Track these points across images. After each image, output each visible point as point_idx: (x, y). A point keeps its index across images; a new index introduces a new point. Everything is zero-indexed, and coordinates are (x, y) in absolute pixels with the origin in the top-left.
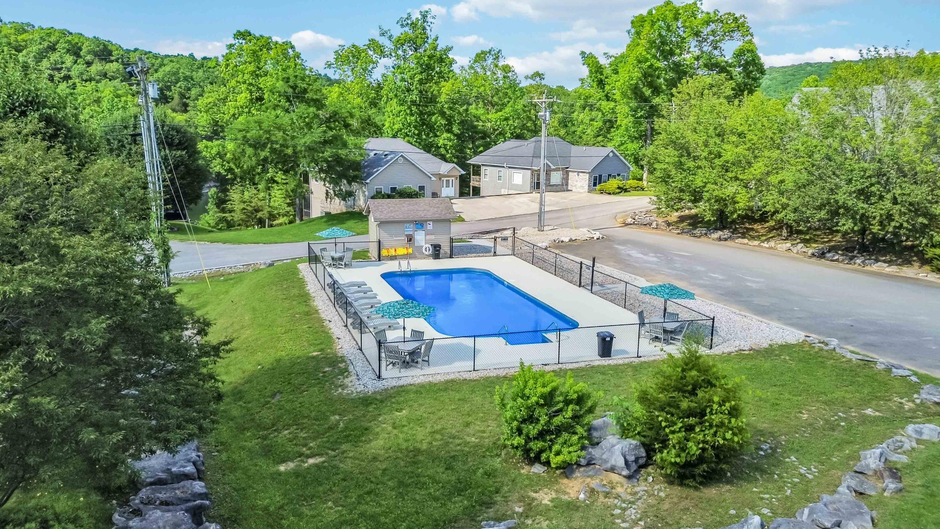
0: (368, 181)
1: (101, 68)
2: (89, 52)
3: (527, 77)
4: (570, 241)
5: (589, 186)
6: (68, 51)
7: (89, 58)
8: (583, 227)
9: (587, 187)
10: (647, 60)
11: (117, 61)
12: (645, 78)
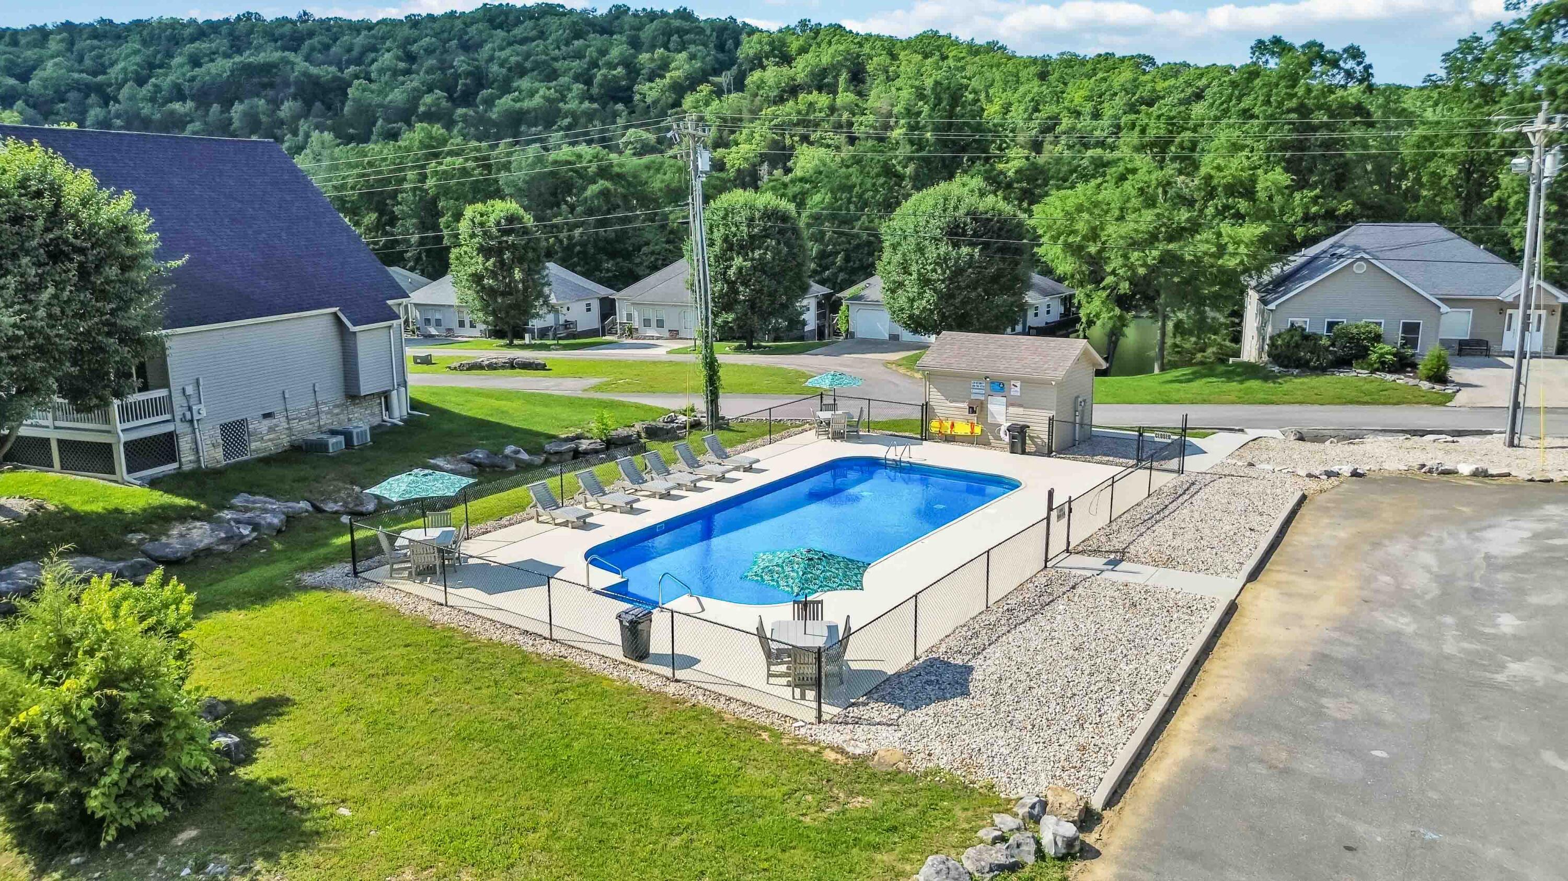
0: (1272, 306)
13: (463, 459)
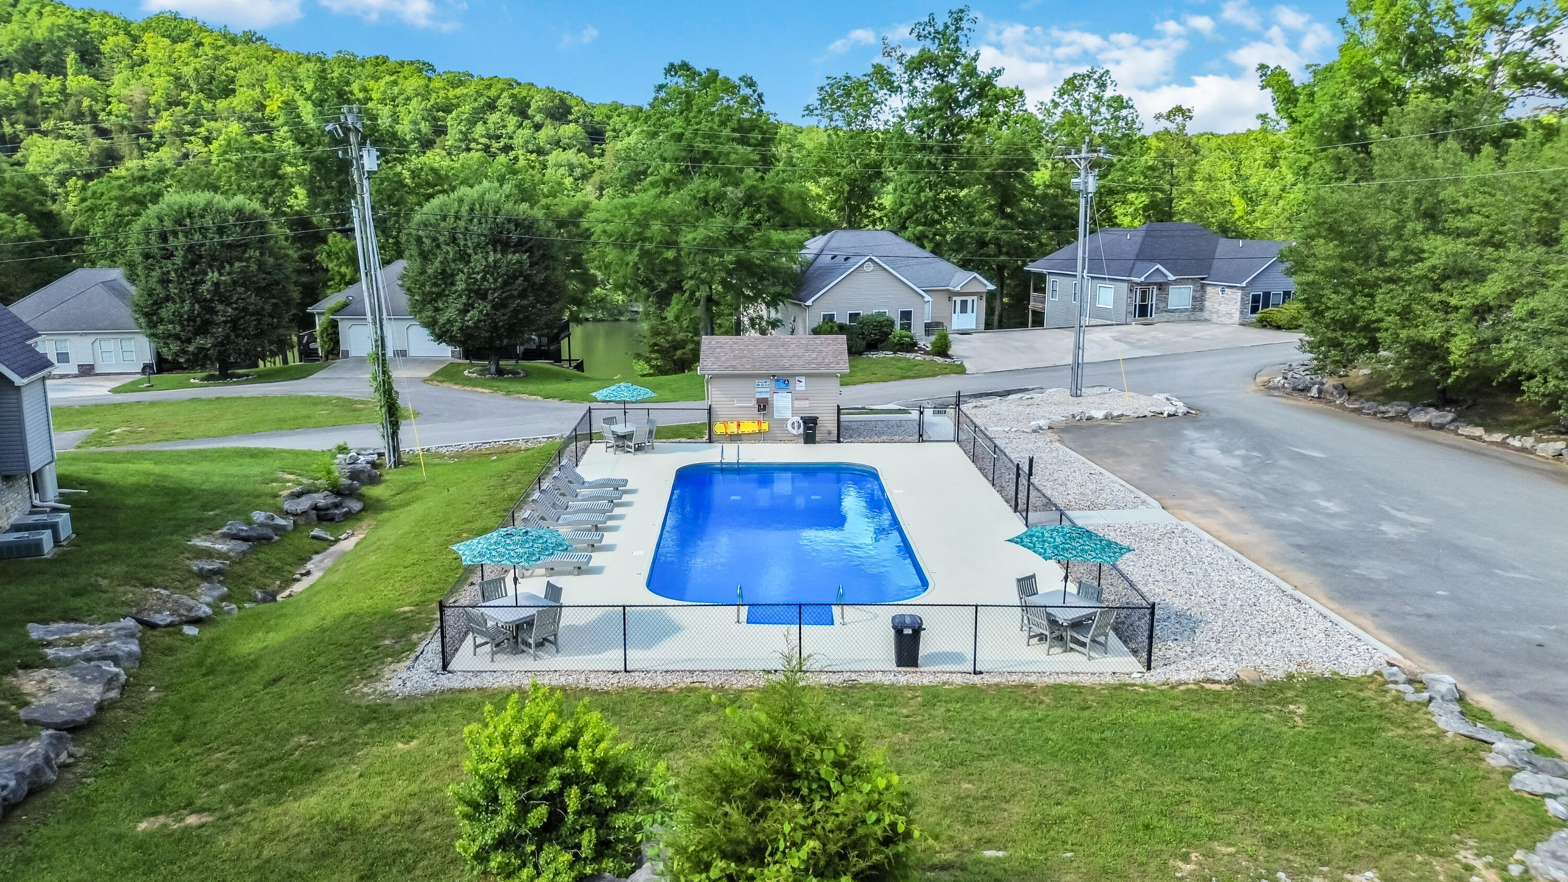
0: (809, 303)
1: (552, 133)
2: (540, 110)
3: (1158, 117)
4: (1106, 418)
5: (1241, 312)
6: (512, 108)
7: (538, 118)
8: (1160, 392)
9: (1237, 316)
10: (1375, 71)
11: (576, 121)
12: (1371, 107)
13: (225, 536)
